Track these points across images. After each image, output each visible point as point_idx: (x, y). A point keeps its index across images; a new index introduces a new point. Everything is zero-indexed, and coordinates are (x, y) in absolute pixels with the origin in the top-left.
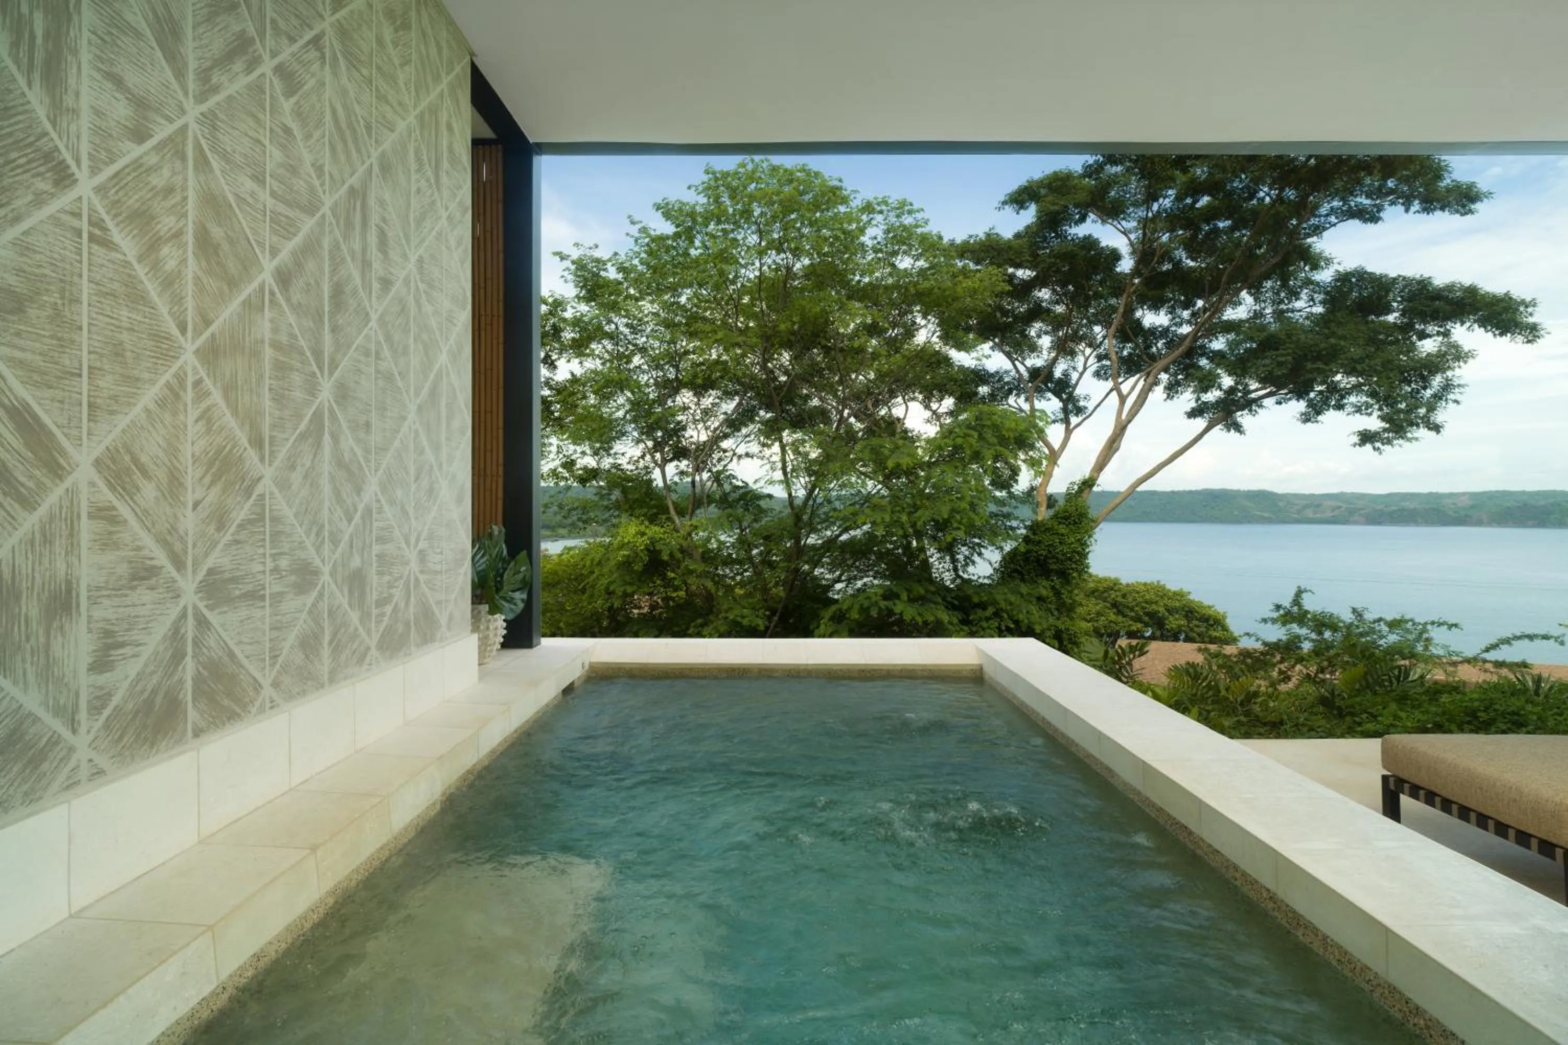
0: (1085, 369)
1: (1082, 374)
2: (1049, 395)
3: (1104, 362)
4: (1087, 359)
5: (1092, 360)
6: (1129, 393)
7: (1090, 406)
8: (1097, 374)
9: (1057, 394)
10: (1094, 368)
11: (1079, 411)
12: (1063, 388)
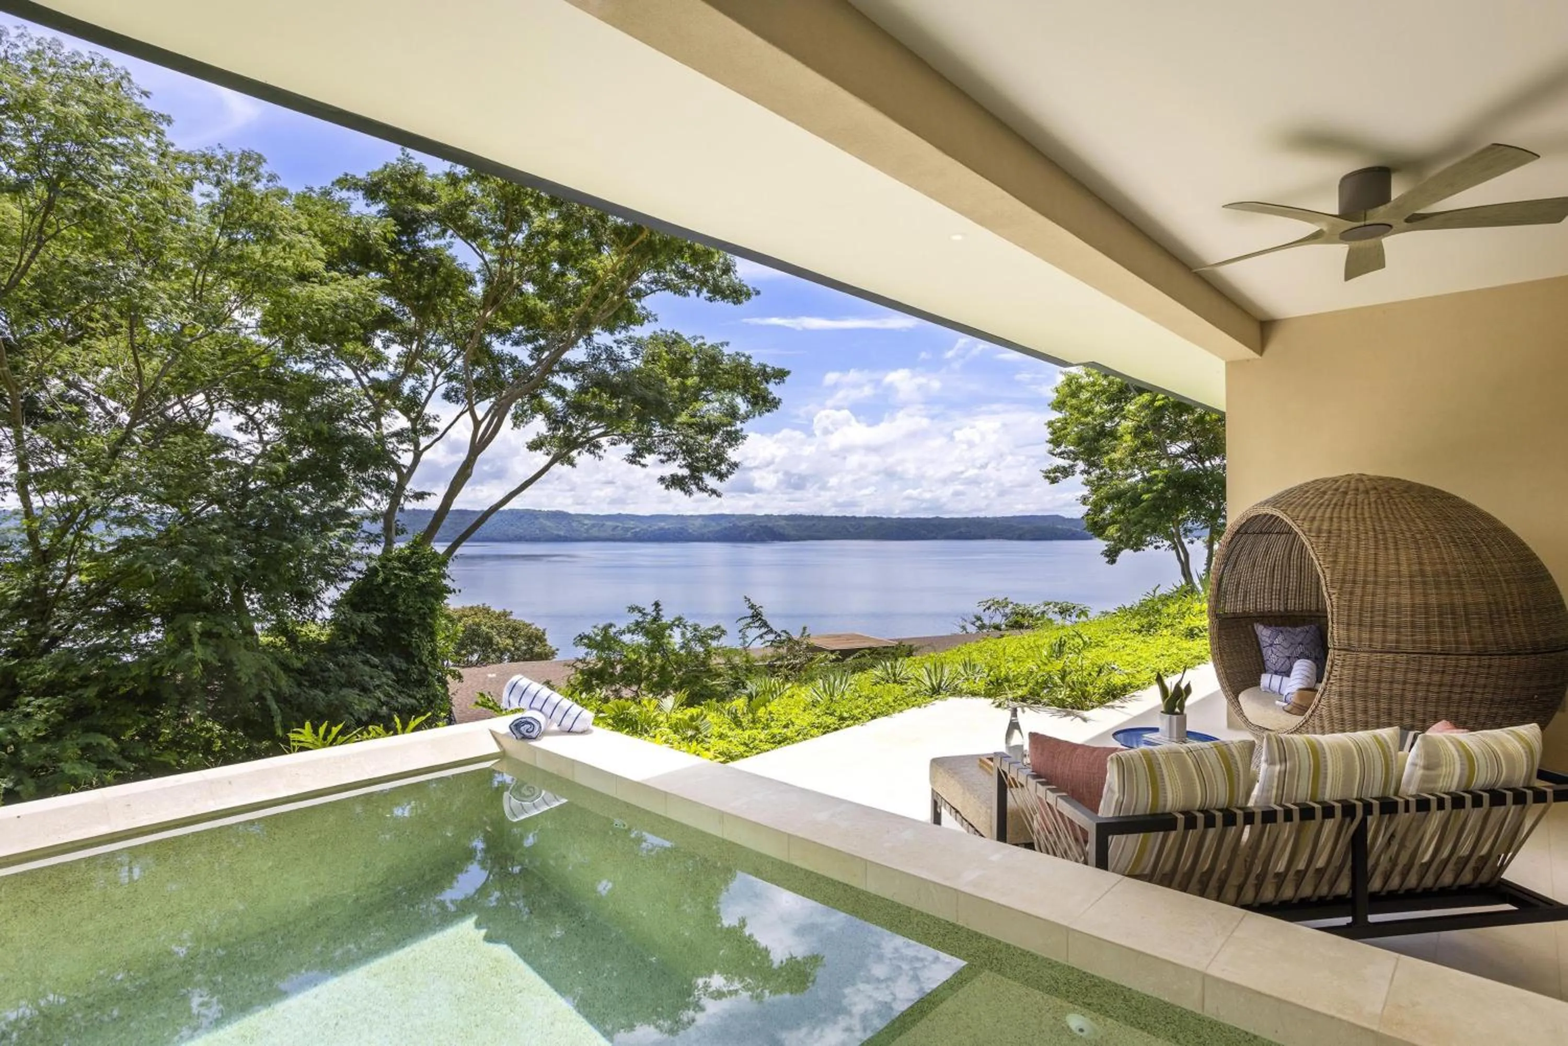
0: (435, 387)
1: (431, 393)
2: (397, 413)
3: (454, 383)
4: (436, 377)
5: (440, 380)
6: (483, 420)
7: (441, 426)
8: (447, 396)
9: (406, 412)
10: (441, 390)
11: (430, 431)
12: (412, 406)
